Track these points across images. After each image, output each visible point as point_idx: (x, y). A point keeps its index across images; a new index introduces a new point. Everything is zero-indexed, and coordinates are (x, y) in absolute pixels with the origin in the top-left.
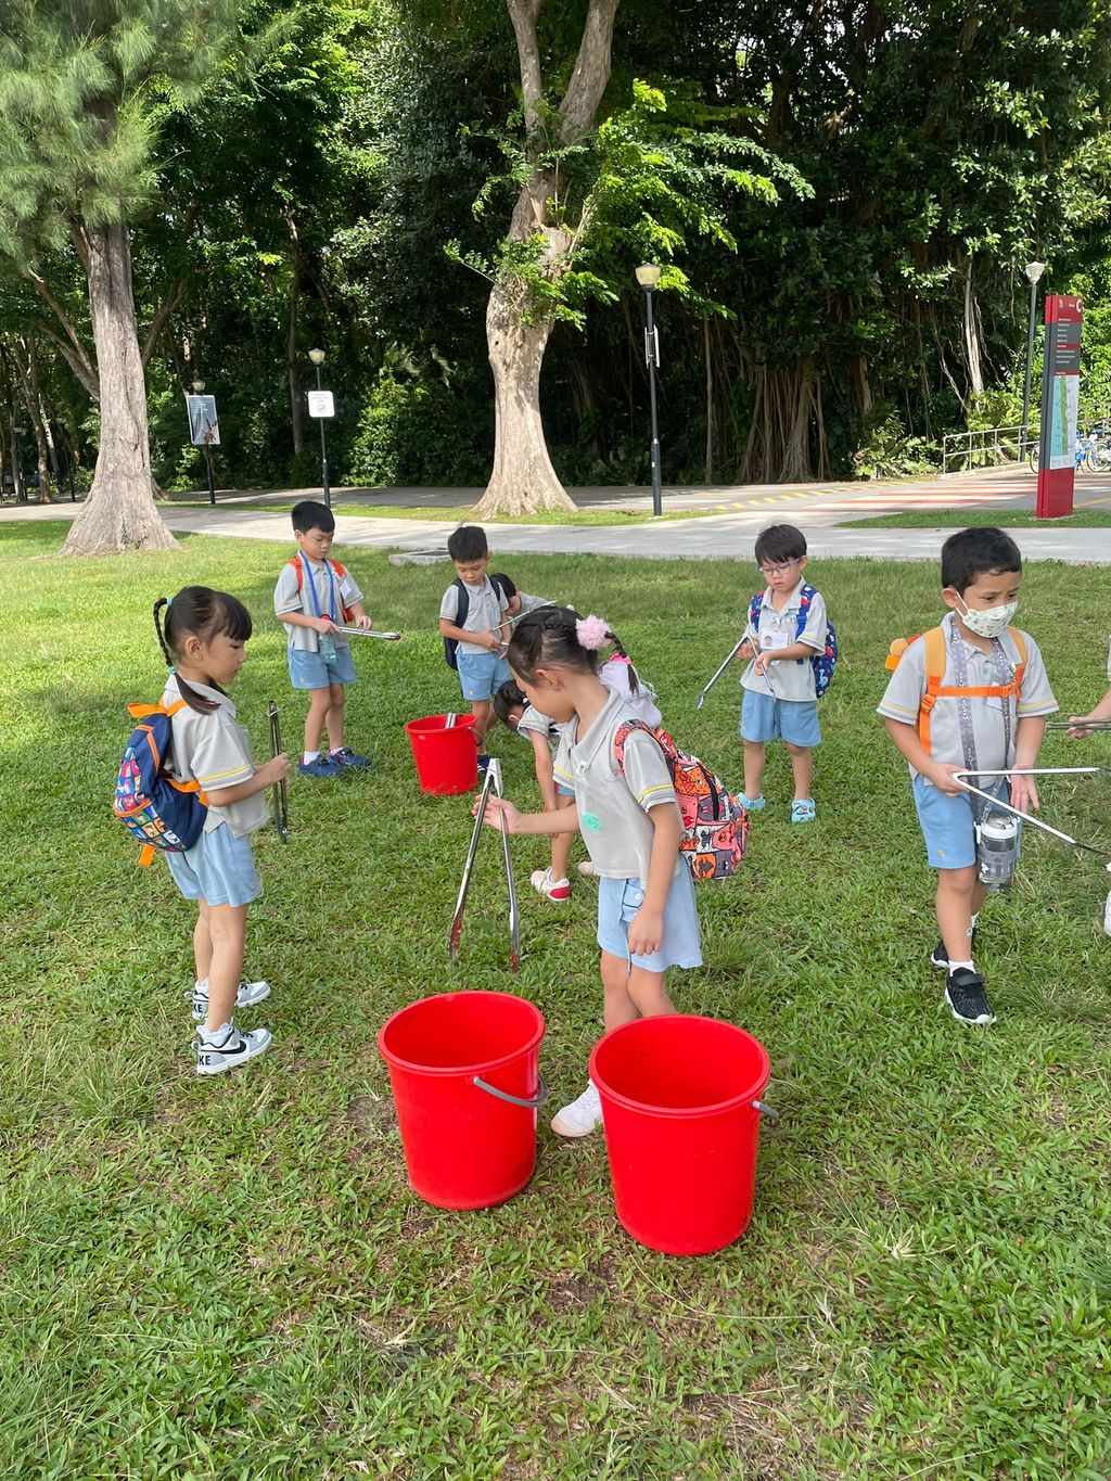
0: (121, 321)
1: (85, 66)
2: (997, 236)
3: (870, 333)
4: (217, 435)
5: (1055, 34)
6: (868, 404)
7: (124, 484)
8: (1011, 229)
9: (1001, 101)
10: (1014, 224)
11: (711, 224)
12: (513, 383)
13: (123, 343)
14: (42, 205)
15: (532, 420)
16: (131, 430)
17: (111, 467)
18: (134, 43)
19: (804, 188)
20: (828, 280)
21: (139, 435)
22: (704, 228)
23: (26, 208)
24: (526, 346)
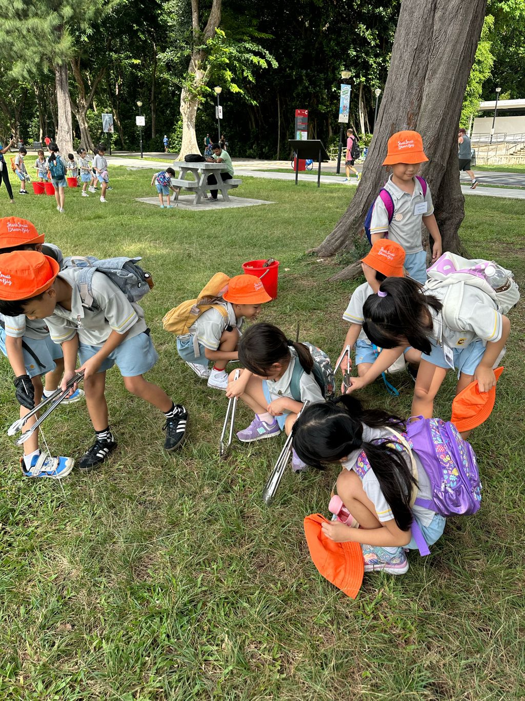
0: (64, 94)
1: (52, 19)
2: (364, 78)
3: (324, 110)
4: (113, 129)
5: (381, 9)
6: (331, 134)
7: (64, 143)
8: (370, 77)
9: (363, 32)
10: (371, 75)
11: (247, 74)
12: (186, 120)
13: (65, 100)
14: (41, 59)
15: (193, 132)
16: (67, 127)
17: (61, 138)
18: (67, 11)
19: (275, 64)
20: (311, 89)
21: (69, 129)
22: (245, 74)
23: (37, 60)
24: (191, 108)
